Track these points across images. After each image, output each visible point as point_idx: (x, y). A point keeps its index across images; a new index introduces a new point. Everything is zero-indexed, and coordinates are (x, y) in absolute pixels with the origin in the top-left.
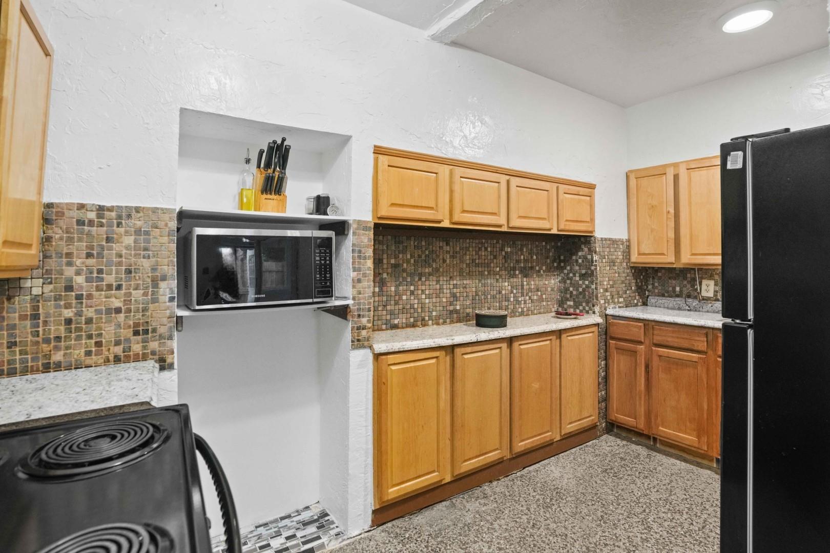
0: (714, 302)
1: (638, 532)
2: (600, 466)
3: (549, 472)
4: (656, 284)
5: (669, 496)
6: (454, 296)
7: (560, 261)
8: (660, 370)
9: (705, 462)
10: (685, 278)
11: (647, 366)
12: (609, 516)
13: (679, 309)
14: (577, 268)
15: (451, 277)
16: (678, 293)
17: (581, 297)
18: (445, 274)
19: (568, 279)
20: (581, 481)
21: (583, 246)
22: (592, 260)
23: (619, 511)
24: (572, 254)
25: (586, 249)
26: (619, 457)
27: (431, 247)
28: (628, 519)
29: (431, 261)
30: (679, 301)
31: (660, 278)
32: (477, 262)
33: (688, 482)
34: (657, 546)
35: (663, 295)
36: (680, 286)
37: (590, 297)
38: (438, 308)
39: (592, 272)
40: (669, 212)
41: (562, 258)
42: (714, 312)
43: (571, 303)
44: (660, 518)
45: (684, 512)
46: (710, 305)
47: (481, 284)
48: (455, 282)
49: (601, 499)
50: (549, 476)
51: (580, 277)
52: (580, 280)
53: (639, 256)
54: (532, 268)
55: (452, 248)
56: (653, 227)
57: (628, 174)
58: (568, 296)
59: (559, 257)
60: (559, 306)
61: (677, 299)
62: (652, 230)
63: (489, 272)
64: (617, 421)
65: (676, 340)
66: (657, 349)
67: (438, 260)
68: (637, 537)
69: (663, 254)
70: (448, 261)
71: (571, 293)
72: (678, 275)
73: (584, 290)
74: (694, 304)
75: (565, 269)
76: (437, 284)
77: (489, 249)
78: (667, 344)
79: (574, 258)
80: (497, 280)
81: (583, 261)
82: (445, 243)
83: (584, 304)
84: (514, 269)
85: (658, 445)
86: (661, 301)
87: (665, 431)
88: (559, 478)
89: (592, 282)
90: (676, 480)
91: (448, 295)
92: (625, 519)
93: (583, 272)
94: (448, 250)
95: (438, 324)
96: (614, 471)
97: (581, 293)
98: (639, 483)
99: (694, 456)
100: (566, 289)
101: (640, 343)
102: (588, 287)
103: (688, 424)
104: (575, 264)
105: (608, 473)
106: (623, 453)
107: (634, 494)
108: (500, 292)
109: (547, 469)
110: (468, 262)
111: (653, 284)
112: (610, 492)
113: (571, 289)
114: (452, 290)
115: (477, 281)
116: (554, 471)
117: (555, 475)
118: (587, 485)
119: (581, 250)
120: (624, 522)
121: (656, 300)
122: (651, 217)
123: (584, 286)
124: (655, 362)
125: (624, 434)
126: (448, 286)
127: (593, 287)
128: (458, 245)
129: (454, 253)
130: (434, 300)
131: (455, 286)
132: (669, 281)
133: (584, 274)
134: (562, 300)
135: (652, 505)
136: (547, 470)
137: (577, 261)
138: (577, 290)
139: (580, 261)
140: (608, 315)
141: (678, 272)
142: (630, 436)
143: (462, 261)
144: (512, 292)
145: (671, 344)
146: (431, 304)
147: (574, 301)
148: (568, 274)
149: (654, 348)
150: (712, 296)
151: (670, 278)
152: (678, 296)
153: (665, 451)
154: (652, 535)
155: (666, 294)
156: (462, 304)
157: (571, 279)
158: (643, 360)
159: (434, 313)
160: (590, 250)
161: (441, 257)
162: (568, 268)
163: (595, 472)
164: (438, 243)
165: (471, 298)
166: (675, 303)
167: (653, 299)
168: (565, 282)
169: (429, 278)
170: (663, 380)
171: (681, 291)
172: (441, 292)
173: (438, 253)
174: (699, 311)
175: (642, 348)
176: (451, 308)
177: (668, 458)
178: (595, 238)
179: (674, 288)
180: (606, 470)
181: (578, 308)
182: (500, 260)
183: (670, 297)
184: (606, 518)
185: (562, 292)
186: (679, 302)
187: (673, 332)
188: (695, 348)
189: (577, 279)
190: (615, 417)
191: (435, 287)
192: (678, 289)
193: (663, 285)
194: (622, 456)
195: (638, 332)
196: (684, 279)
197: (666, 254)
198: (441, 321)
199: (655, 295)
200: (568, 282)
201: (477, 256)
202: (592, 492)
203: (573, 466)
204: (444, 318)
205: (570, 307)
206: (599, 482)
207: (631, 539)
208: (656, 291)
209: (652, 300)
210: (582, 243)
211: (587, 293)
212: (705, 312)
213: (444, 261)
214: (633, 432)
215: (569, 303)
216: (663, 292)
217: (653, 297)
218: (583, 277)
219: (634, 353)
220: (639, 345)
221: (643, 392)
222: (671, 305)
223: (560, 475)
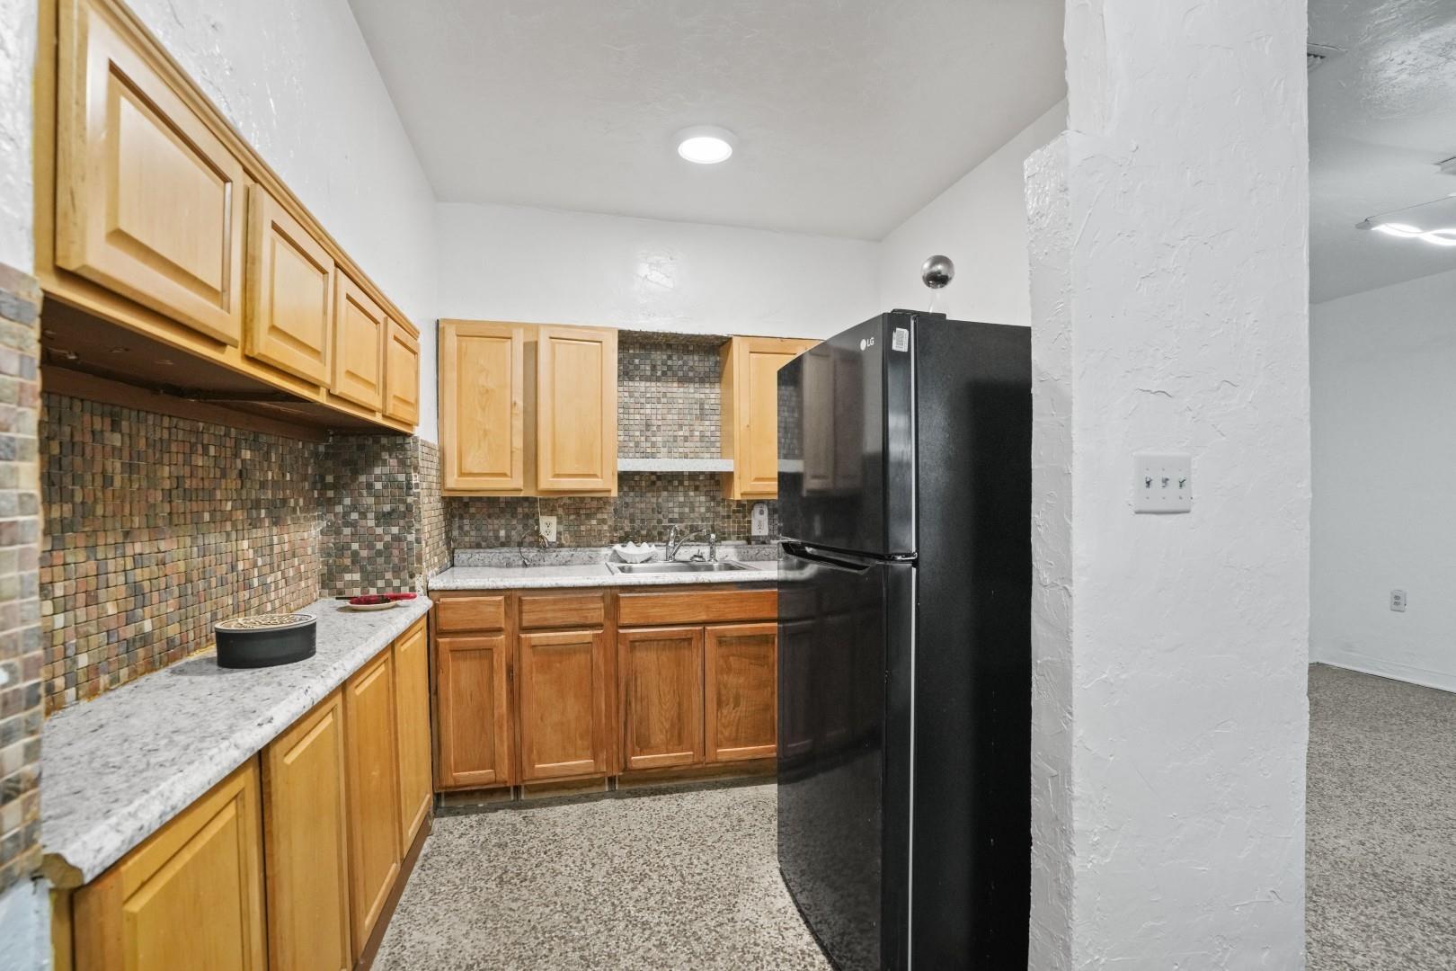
0: (558, 550)
1: (644, 942)
2: (486, 878)
3: (420, 947)
4: (467, 528)
5: (611, 862)
6: (136, 591)
7: (325, 487)
8: (534, 670)
9: (594, 790)
10: (514, 515)
11: (510, 670)
12: (590, 950)
13: (509, 565)
14: (371, 500)
15: (127, 534)
16: (503, 540)
17: (381, 560)
18: (109, 525)
19: (347, 524)
20: (490, 924)
21: (385, 456)
22: (409, 487)
23: (590, 931)
24: (356, 473)
25: (393, 462)
26: (494, 846)
27: (67, 430)
28: (613, 933)
29: (68, 480)
30: (510, 553)
31: (472, 517)
32: (187, 486)
33: (605, 829)
34: (679, 941)
35: (478, 546)
36: (506, 529)
37: (404, 560)
38: (94, 640)
39: (409, 508)
40: (515, 404)
41: (330, 479)
42: (560, 565)
43: (357, 576)
44: (637, 900)
45: (647, 871)
46: (554, 554)
47: (195, 549)
48: (138, 548)
49: (550, 932)
50: (428, 957)
51: (377, 518)
52: (377, 525)
53: (460, 478)
54: (284, 501)
55: (127, 439)
56: (487, 427)
57: (440, 326)
58: (348, 562)
59: (323, 478)
60: (323, 587)
61: (504, 550)
62: (486, 433)
63: (213, 512)
64: (458, 784)
65: (559, 614)
66: (528, 635)
67: (88, 477)
68: (650, 949)
69: (504, 475)
70: (117, 483)
71: (355, 554)
72: (503, 511)
73: (387, 546)
74: (531, 555)
75: (339, 503)
76: (88, 559)
77: (212, 451)
78: (546, 623)
79: (363, 478)
80: (228, 534)
81: (385, 487)
82: (108, 421)
83: (389, 576)
84: (257, 505)
85: (523, 797)
86: (477, 556)
87: (547, 767)
88: (449, 947)
89: (408, 528)
90: (592, 834)
91: (122, 592)
92: (611, 936)
93: (387, 508)
94: (118, 444)
95: (93, 693)
96: (512, 872)
97: (379, 553)
98: (563, 869)
99: (579, 788)
100: (342, 549)
101: (499, 630)
102: (397, 538)
103: (579, 742)
104: (365, 492)
105: (509, 882)
106: (492, 836)
107: (576, 890)
108: (233, 568)
109: (408, 945)
110: (167, 484)
111: (461, 528)
112: (547, 911)
113: (355, 546)
114: (130, 574)
115: (188, 540)
116: (426, 939)
117: (438, 945)
118: (505, 923)
119: (380, 463)
120: (614, 942)
121: (469, 556)
122: (484, 409)
123: (388, 538)
124: (527, 658)
125: (461, 804)
126: (120, 561)
127: (411, 538)
128: (143, 433)
129: (135, 455)
130: (81, 614)
131: (138, 560)
132: (489, 521)
133: (389, 514)
134: (330, 572)
135: (611, 889)
136: (413, 947)
137: (370, 486)
138: (371, 546)
139: (378, 486)
140: (433, 590)
141: (503, 505)
142: (472, 802)
143: (153, 482)
144: (255, 566)
145: (552, 623)
146: (71, 630)
147: (363, 570)
148: (346, 514)
149: (523, 636)
150: (554, 540)
151: (489, 516)
152: (503, 545)
153: (536, 801)
154: (659, 932)
155: (484, 544)
156: (156, 613)
157: (354, 525)
158: (504, 660)
159: (83, 660)
160: (402, 463)
161: (98, 468)
162: (347, 501)
163: (491, 894)
164: (87, 417)
165: (176, 590)
166: (501, 558)
167: (463, 553)
168: (338, 532)
169: (62, 539)
170: (537, 686)
171: (508, 536)
172: (102, 584)
173: (88, 450)
174: (539, 565)
175: (501, 640)
176: (129, 632)
177: (550, 808)
178: (416, 440)
179: (496, 532)
180: (500, 877)
181: (374, 585)
182: (232, 483)
183: (490, 548)
184: (590, 955)
185: (329, 555)
186: (508, 555)
187: (555, 602)
188: (589, 622)
189: (371, 523)
190: (455, 779)
191: (82, 569)
192: (502, 533)
193: (478, 529)
194: (496, 841)
195: (494, 612)
196: (512, 516)
197: (509, 473)
198: (104, 680)
199: (465, 547)
200: (347, 531)
201: (187, 469)
202: (526, 931)
203: (445, 907)
204: (112, 668)
205: (353, 584)
206: (514, 906)
207: (648, 958)
208: (467, 539)
209: (462, 555)
210: (384, 448)
211: (396, 552)
212: (548, 565)
213: (107, 481)
214: (478, 794)
215: (348, 577)
216: (479, 539)
217: (462, 550)
218: (385, 518)
219: (488, 651)
220: (494, 636)
221: (505, 717)
222: (495, 561)
223: (445, 941)
